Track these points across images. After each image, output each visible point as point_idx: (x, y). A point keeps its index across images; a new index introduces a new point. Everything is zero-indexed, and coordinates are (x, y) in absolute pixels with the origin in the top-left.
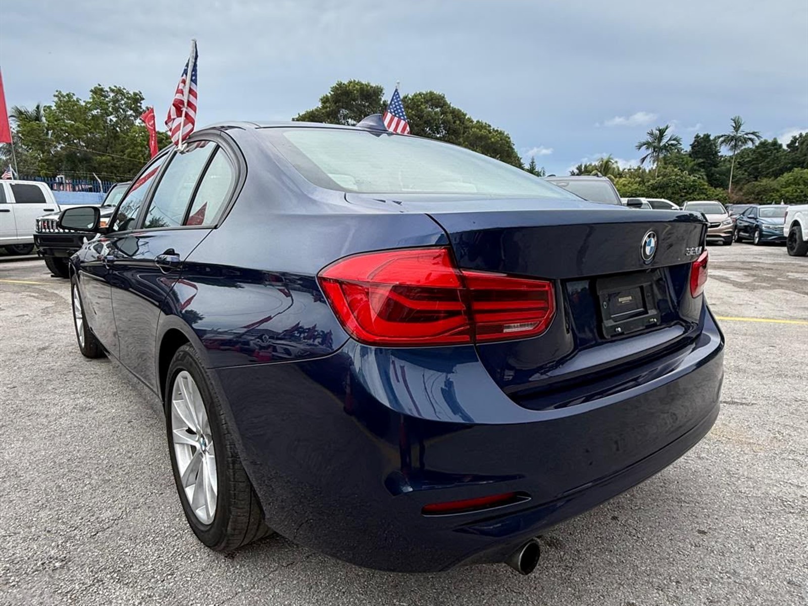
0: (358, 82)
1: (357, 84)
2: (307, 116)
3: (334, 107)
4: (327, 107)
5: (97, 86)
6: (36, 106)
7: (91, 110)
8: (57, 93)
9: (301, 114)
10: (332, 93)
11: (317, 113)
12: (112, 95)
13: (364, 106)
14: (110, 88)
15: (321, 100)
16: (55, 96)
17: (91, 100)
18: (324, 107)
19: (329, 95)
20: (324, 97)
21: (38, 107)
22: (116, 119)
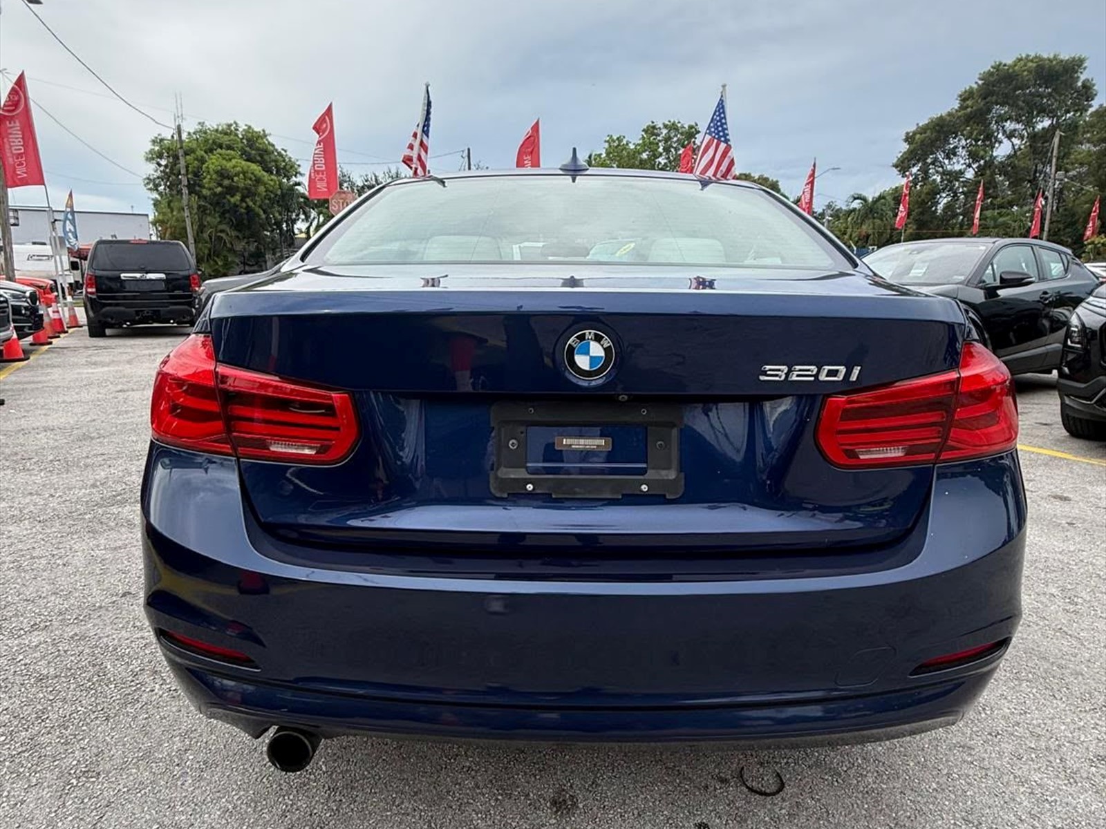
0: (1036, 57)
1: (1032, 61)
2: (931, 126)
3: (981, 103)
4: (967, 107)
5: (651, 123)
6: (588, 156)
7: (640, 153)
8: (608, 138)
9: (920, 125)
10: (980, 82)
11: (948, 118)
12: (665, 131)
13: (1041, 96)
14: (664, 124)
15: (960, 96)
16: (606, 141)
17: (641, 142)
18: (962, 108)
19: (975, 86)
20: (966, 91)
21: (590, 157)
22: (666, 161)
